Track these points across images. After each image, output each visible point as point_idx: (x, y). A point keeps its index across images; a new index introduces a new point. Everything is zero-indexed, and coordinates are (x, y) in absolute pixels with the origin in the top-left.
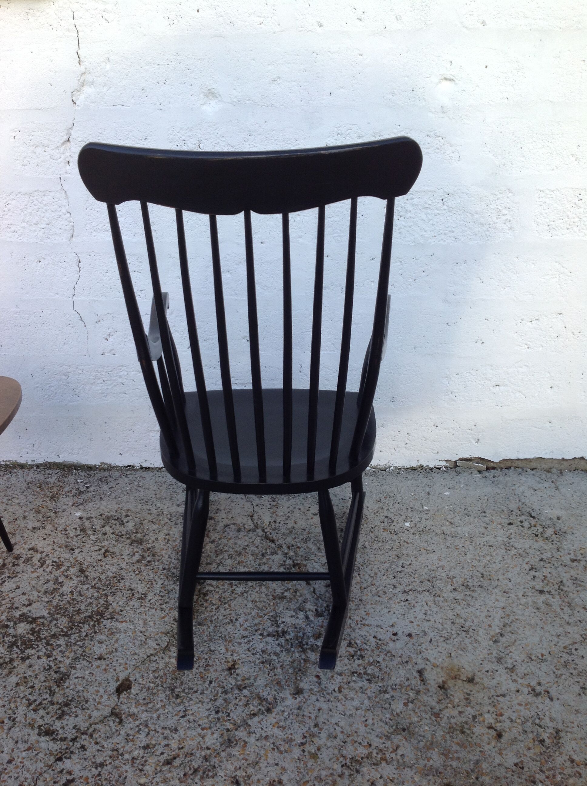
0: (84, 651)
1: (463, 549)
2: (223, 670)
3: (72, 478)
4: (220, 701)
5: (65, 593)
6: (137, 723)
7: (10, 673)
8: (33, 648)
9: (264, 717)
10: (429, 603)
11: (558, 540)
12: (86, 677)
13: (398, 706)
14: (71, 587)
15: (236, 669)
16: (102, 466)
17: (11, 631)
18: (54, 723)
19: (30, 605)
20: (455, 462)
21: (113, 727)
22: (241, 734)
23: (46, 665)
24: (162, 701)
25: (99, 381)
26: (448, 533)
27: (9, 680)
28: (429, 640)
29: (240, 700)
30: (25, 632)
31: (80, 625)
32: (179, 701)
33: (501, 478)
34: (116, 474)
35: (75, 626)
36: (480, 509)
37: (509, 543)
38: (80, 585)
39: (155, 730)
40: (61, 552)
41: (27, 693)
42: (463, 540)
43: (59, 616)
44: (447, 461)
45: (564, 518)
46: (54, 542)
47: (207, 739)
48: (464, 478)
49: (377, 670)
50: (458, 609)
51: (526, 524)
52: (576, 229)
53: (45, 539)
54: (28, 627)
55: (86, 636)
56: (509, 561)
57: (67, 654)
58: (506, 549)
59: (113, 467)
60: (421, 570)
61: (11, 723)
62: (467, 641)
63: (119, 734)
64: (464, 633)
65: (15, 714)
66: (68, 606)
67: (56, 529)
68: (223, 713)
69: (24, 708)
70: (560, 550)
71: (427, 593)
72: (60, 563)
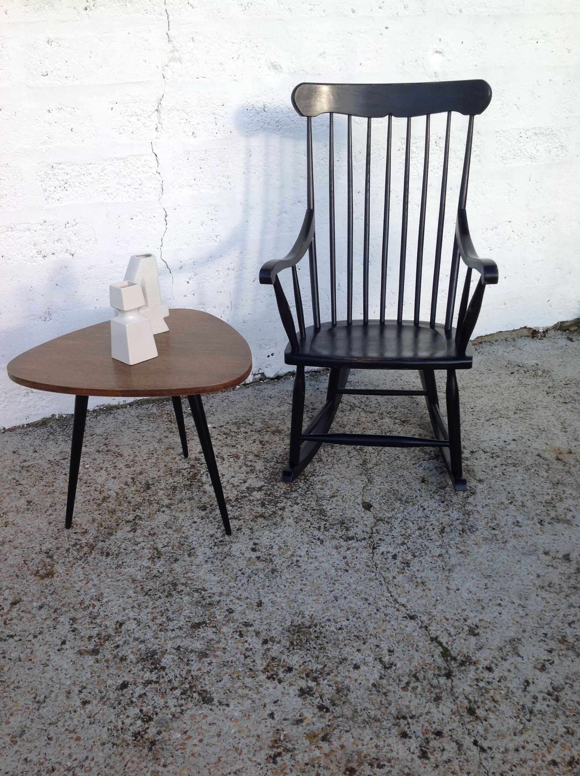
0: (317, 496)
1: (499, 392)
2: (420, 483)
4: (438, 497)
6: (399, 520)
7: (283, 518)
8: (280, 503)
9: (474, 497)
10: (508, 423)
11: (548, 376)
12: (336, 508)
13: (544, 474)
17: (251, 498)
18: (348, 533)
19: (244, 482)
21: (387, 526)
22: (470, 508)
23: (301, 508)
24: (400, 506)
27: (288, 522)
28: (527, 440)
30: (262, 496)
32: (411, 503)
33: (481, 350)
37: (522, 383)
39: (415, 520)
41: (309, 525)
42: (493, 387)
43: (275, 483)
45: (540, 364)
47: (452, 515)
49: (513, 460)
50: (528, 422)
51: (522, 371)
52: (518, 158)
54: (261, 493)
55: (307, 488)
56: (531, 392)
57: (308, 500)
58: (523, 386)
62: (550, 435)
63: (395, 528)
64: (544, 432)
65: (315, 536)
69: (318, 532)
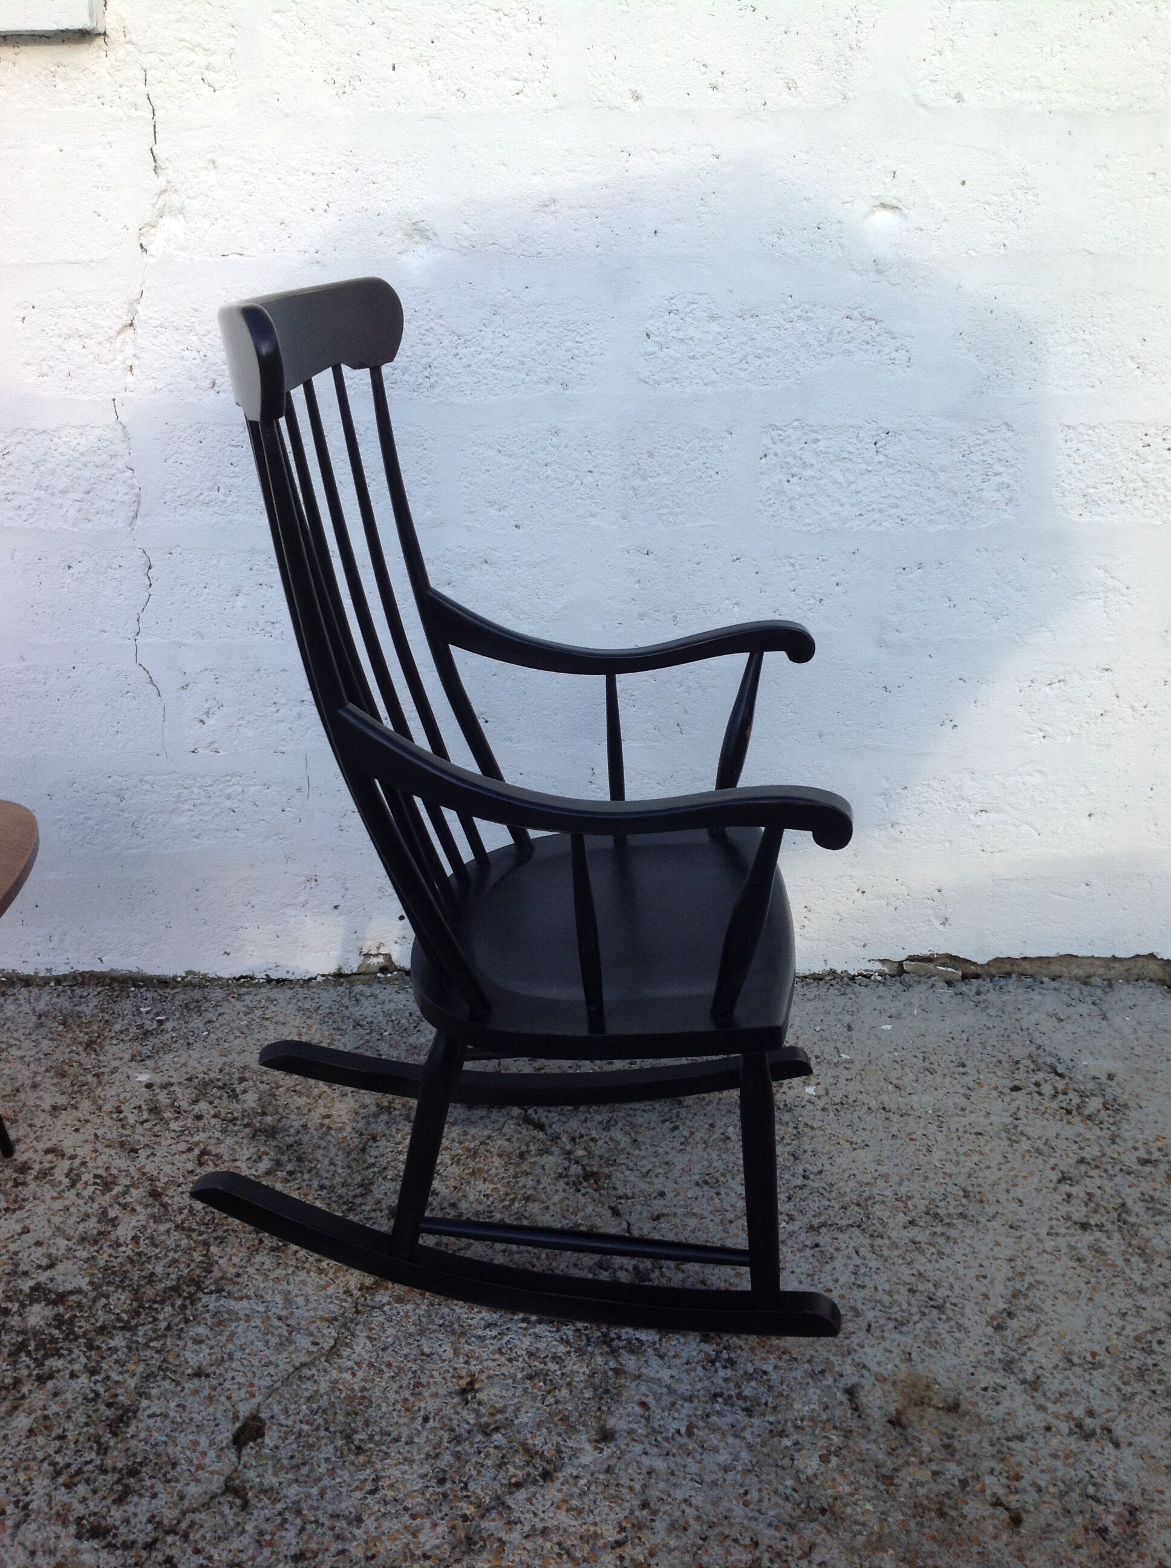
0: (165, 1361)
1: (925, 1140)
2: (450, 1394)
3: (127, 1005)
4: (447, 1458)
5: (121, 1240)
6: (280, 1506)
7: (16, 1408)
8: (61, 1356)
9: (538, 1489)
10: (862, 1251)
11: (1111, 1120)
12: (172, 1414)
13: (810, 1463)
14: (134, 1228)
15: (476, 1391)
16: (189, 978)
17: (15, 1321)
18: (109, 1511)
19: (51, 1266)
20: (901, 964)
21: (230, 1517)
22: (491, 1525)
23: (88, 1391)
24: (327, 1460)
25: (186, 807)
26: (893, 1107)
27: (14, 1424)
28: (864, 1326)
29: (487, 1456)
30: (42, 1323)
31: (156, 1306)
32: (362, 1459)
33: (993, 996)
34: (218, 994)
35: (144, 1308)
36: (953, 1058)
37: (1016, 1127)
38: (151, 1224)
39: (316, 1522)
40: (110, 1155)
41: (51, 1451)
42: (922, 1122)
43: (111, 1289)
44: (883, 961)
45: (1120, 1077)
46: (96, 1135)
47: (422, 1538)
48: (918, 995)
49: (763, 1389)
50: (921, 1263)
51: (1047, 1089)
52: (1138, 502)
53: (77, 1130)
54: (49, 1312)
55: (169, 1328)
56: (1018, 1164)
57: (131, 1366)
58: (1010, 1139)
59: (212, 980)
60: (842, 1184)
61: (19, 1514)
62: (942, 1327)
63: (243, 1532)
64: (935, 1312)
65: (27, 1494)
66: (128, 1267)
67: (100, 1108)
68: (454, 1482)
69: (46, 1482)
70: (1118, 1140)
71: (856, 1231)
72: (110, 1179)
